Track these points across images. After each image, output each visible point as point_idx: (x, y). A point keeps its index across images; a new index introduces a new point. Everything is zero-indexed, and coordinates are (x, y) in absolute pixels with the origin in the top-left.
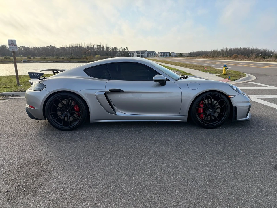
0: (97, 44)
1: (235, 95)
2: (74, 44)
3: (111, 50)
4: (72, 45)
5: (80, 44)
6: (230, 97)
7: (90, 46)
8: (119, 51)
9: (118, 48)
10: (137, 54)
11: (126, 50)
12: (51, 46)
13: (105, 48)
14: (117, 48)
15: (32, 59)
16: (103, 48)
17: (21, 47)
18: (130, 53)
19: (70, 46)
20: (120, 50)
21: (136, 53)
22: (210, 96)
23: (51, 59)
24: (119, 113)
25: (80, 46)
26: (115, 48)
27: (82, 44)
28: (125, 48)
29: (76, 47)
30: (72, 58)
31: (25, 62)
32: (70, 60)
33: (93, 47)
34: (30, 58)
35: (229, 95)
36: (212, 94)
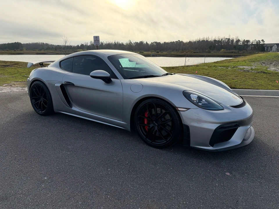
0: (226, 37)
1: (188, 109)
2: (201, 38)
3: (241, 43)
4: (199, 39)
5: (207, 37)
6: (179, 110)
7: (217, 39)
8: (252, 44)
9: (251, 41)
10: (276, 48)
11: (262, 43)
12: (179, 41)
13: (235, 41)
14: (249, 41)
15: (160, 53)
16: (233, 41)
17: (154, 42)
18: (268, 46)
19: (197, 40)
20: (254, 43)
21: (276, 46)
22: (154, 104)
23: (176, 53)
24: (75, 108)
25: (207, 40)
26: (247, 40)
27: (209, 38)
28: (260, 40)
29: (203, 41)
30: (195, 52)
31: (153, 56)
32: (192, 54)
33: (220, 40)
34: (158, 52)
35: (177, 107)
36: (155, 101)
